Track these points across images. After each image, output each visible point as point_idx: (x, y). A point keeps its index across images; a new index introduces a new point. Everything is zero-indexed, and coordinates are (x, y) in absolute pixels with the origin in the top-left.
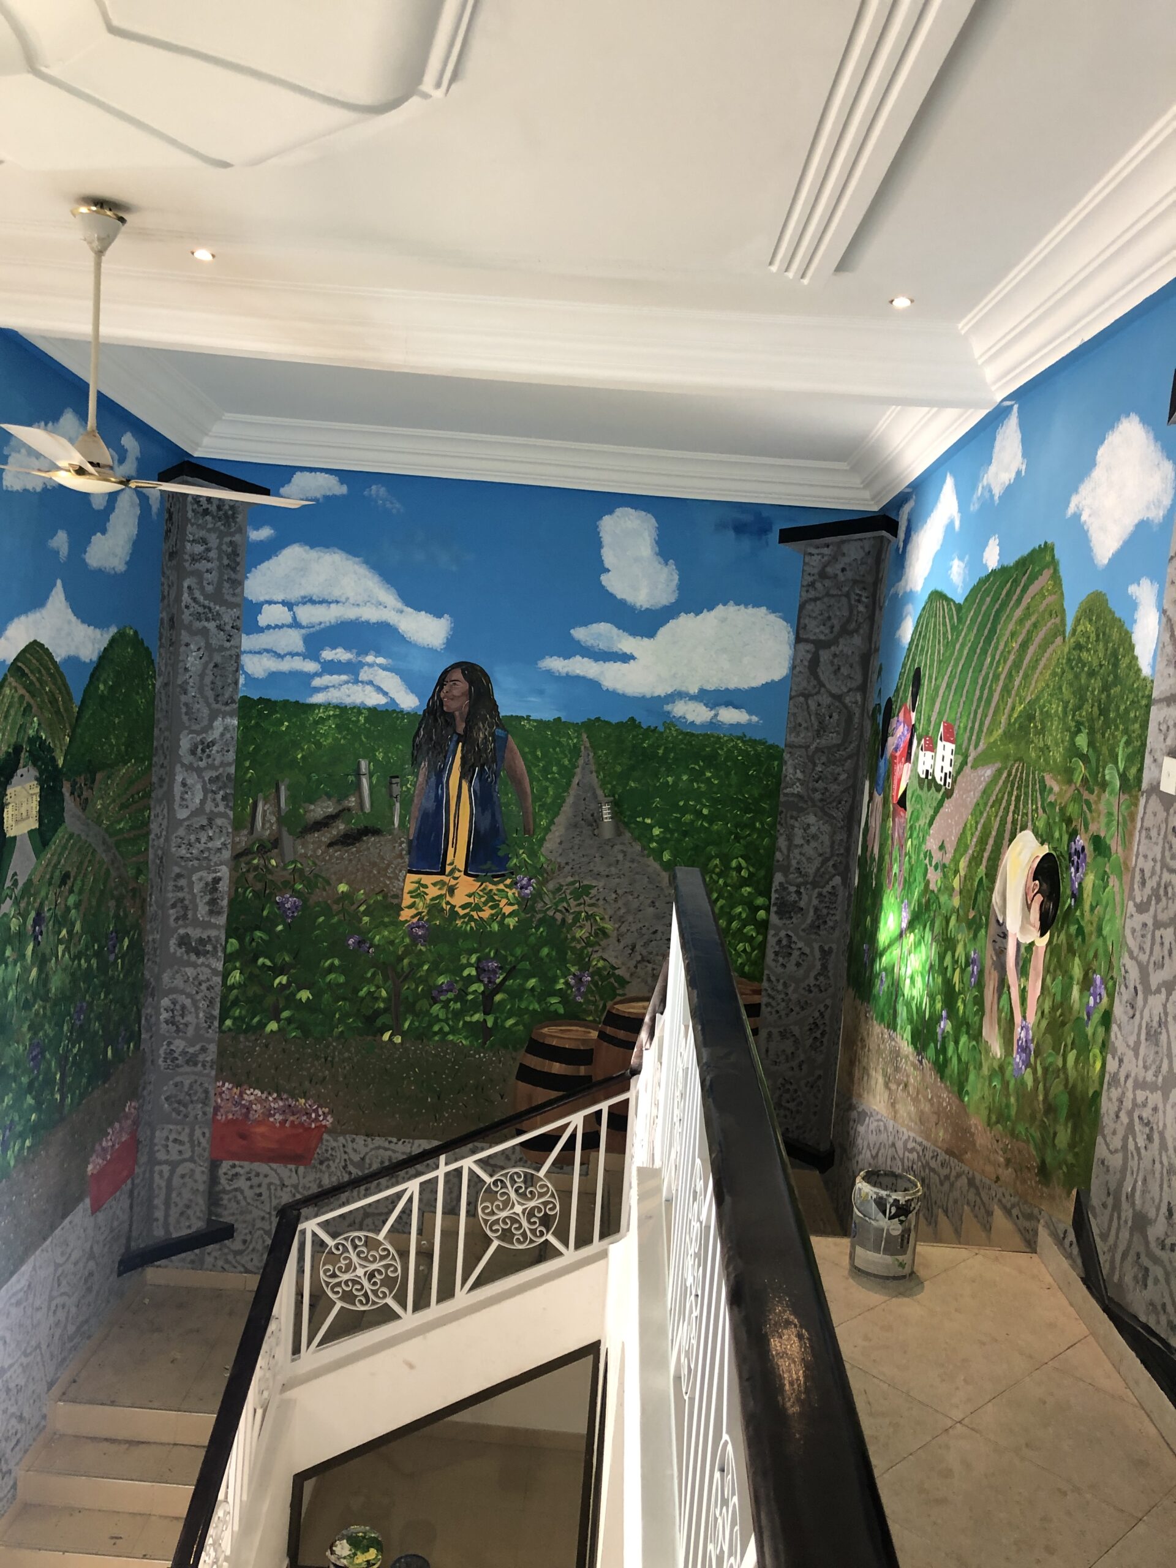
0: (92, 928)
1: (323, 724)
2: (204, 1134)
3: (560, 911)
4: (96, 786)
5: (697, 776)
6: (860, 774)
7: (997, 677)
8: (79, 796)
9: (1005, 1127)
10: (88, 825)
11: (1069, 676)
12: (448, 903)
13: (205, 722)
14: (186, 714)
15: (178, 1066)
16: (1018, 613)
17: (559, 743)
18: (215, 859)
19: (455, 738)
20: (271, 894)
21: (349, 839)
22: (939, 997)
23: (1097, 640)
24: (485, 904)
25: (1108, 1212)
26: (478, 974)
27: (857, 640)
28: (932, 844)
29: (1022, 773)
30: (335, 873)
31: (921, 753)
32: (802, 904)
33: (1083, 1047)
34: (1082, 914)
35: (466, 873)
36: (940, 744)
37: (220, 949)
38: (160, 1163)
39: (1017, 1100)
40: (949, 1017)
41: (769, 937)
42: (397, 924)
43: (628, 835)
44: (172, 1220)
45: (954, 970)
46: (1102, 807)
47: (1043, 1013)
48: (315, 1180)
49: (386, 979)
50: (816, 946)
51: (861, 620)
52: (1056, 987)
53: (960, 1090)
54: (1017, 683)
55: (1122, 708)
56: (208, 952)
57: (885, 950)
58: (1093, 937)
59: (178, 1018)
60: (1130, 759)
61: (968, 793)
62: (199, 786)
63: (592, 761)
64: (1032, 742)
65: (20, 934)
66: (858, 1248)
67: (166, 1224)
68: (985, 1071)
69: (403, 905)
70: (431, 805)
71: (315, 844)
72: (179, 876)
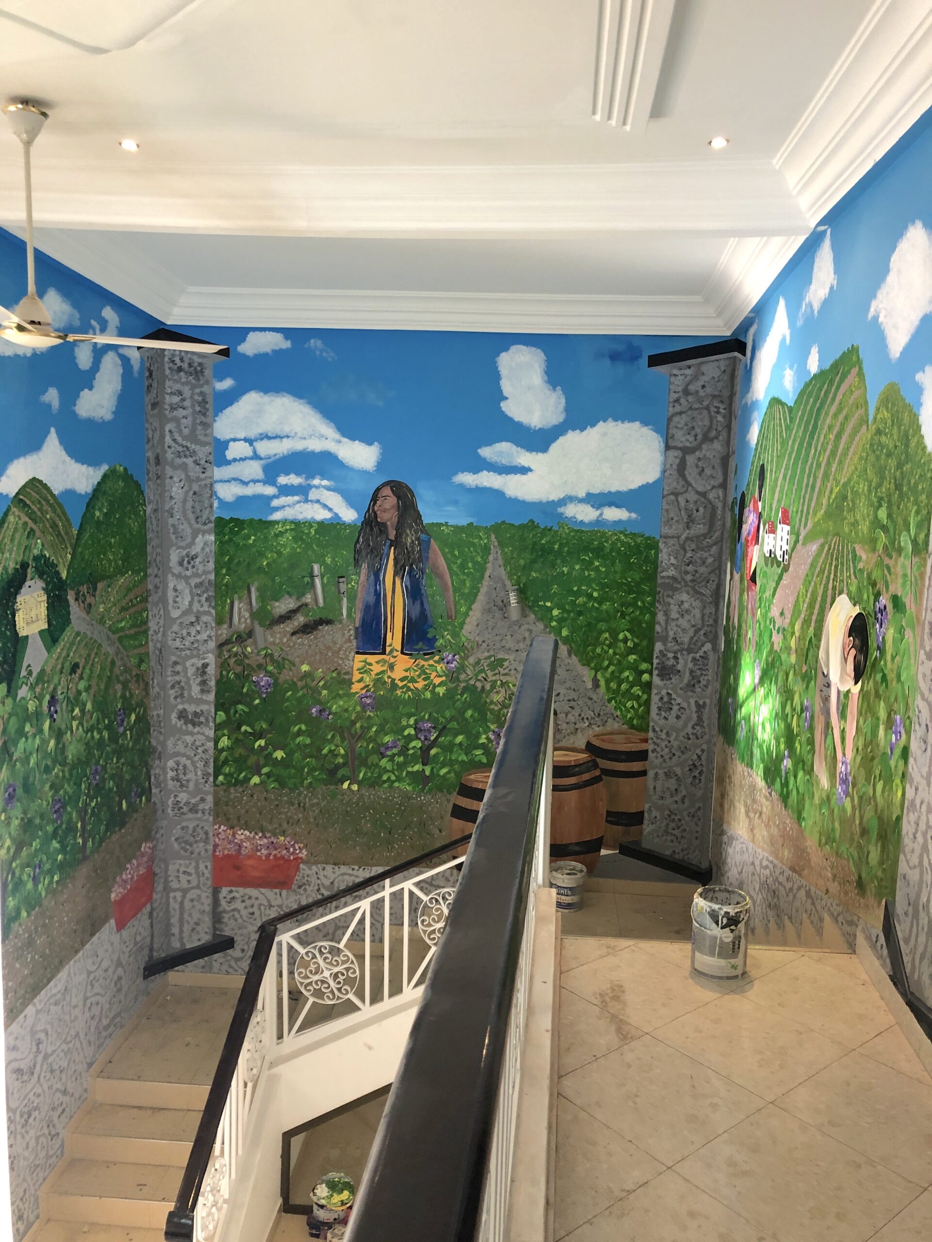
0: (101, 706)
1: (282, 537)
2: (206, 867)
3: (479, 680)
4: (98, 592)
5: (588, 565)
6: (724, 558)
7: (819, 465)
8: (83, 602)
9: (832, 847)
10: (92, 625)
11: (872, 458)
12: (389, 677)
13: (189, 540)
14: (174, 533)
15: (183, 813)
16: (834, 409)
17: (474, 544)
18: (203, 649)
19: (388, 543)
20: (248, 675)
21: (307, 629)
22: (782, 740)
23: (892, 425)
24: (419, 676)
25: (909, 919)
26: (416, 734)
27: (717, 446)
28: (775, 612)
29: (838, 546)
30: (298, 657)
31: (766, 536)
32: (679, 667)
33: (888, 780)
34: (886, 664)
35: (402, 653)
36: (780, 527)
37: (211, 720)
38: (175, 890)
39: (840, 825)
40: (789, 756)
41: (653, 696)
42: (349, 695)
43: (532, 616)
44: (186, 935)
45: (793, 716)
46: (899, 570)
47: (857, 749)
48: (296, 901)
49: (343, 740)
50: (692, 701)
51: (720, 429)
52: (866, 728)
53: (799, 818)
54: (833, 469)
55: (913, 482)
56: (202, 723)
57: (743, 702)
58: (894, 682)
59: (181, 776)
60: (919, 526)
61: (800, 568)
62: (187, 591)
63: (500, 557)
64: (845, 519)
65: (38, 714)
66: (697, 954)
67: (181, 939)
68: (817, 801)
69: (354, 680)
70: (372, 599)
71: (280, 635)
72: (176, 663)
